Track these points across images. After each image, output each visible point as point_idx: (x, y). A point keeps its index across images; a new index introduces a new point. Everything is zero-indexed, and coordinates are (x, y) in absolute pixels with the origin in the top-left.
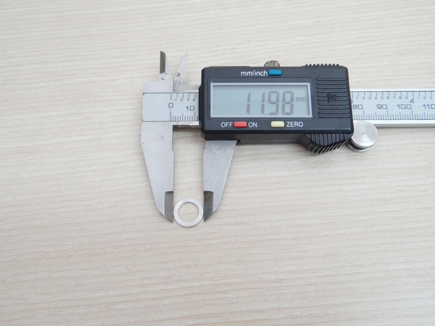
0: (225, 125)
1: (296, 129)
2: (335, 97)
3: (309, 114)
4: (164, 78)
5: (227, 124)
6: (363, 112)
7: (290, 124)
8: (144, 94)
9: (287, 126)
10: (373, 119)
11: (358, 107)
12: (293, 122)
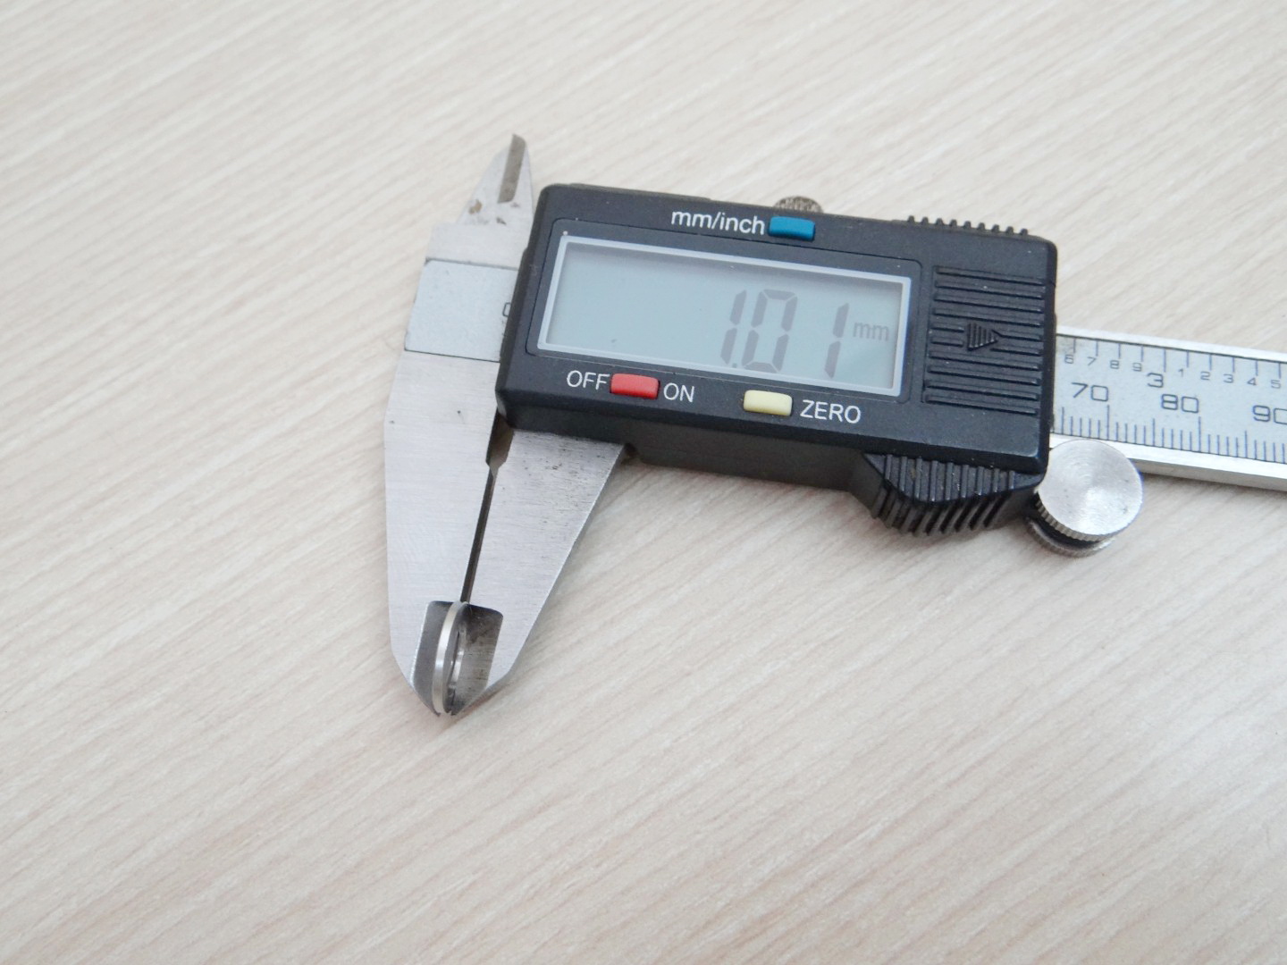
0: (580, 381)
1: (834, 429)
2: (993, 335)
3: (891, 385)
4: (505, 220)
5: (590, 377)
6: (1200, 423)
7: (813, 408)
8: (428, 261)
9: (803, 415)
10: (1233, 452)
11: (1180, 403)
12: (825, 404)
